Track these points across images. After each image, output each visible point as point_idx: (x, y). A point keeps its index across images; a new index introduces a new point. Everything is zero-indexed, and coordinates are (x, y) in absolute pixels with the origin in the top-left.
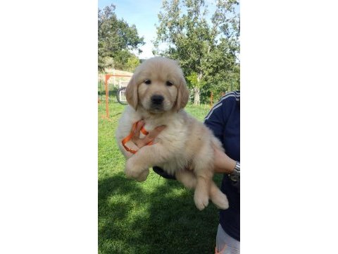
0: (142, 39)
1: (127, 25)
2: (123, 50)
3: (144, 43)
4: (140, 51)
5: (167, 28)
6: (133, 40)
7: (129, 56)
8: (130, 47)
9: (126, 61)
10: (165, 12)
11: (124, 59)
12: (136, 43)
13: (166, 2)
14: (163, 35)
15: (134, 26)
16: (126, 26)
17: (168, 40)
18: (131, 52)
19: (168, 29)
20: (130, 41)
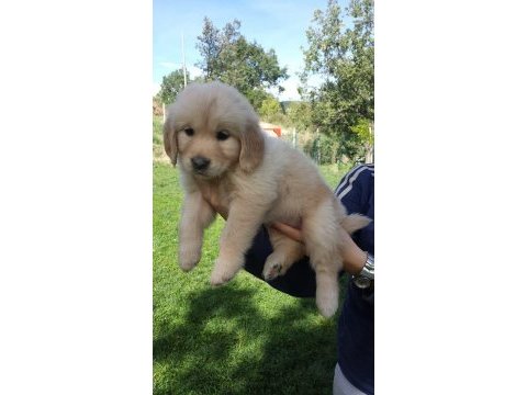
0: (284, 70)
1: (262, 50)
2: (255, 88)
3: (287, 77)
4: (282, 89)
5: (321, 52)
6: (271, 74)
7: (264, 98)
8: (265, 83)
9: (260, 105)
10: (318, 27)
11: (256, 102)
12: (275, 78)
13: (320, 12)
14: (314, 63)
15: (273, 51)
16: (260, 51)
17: (321, 70)
18: (267, 90)
19: (323, 54)
20: (266, 75)
